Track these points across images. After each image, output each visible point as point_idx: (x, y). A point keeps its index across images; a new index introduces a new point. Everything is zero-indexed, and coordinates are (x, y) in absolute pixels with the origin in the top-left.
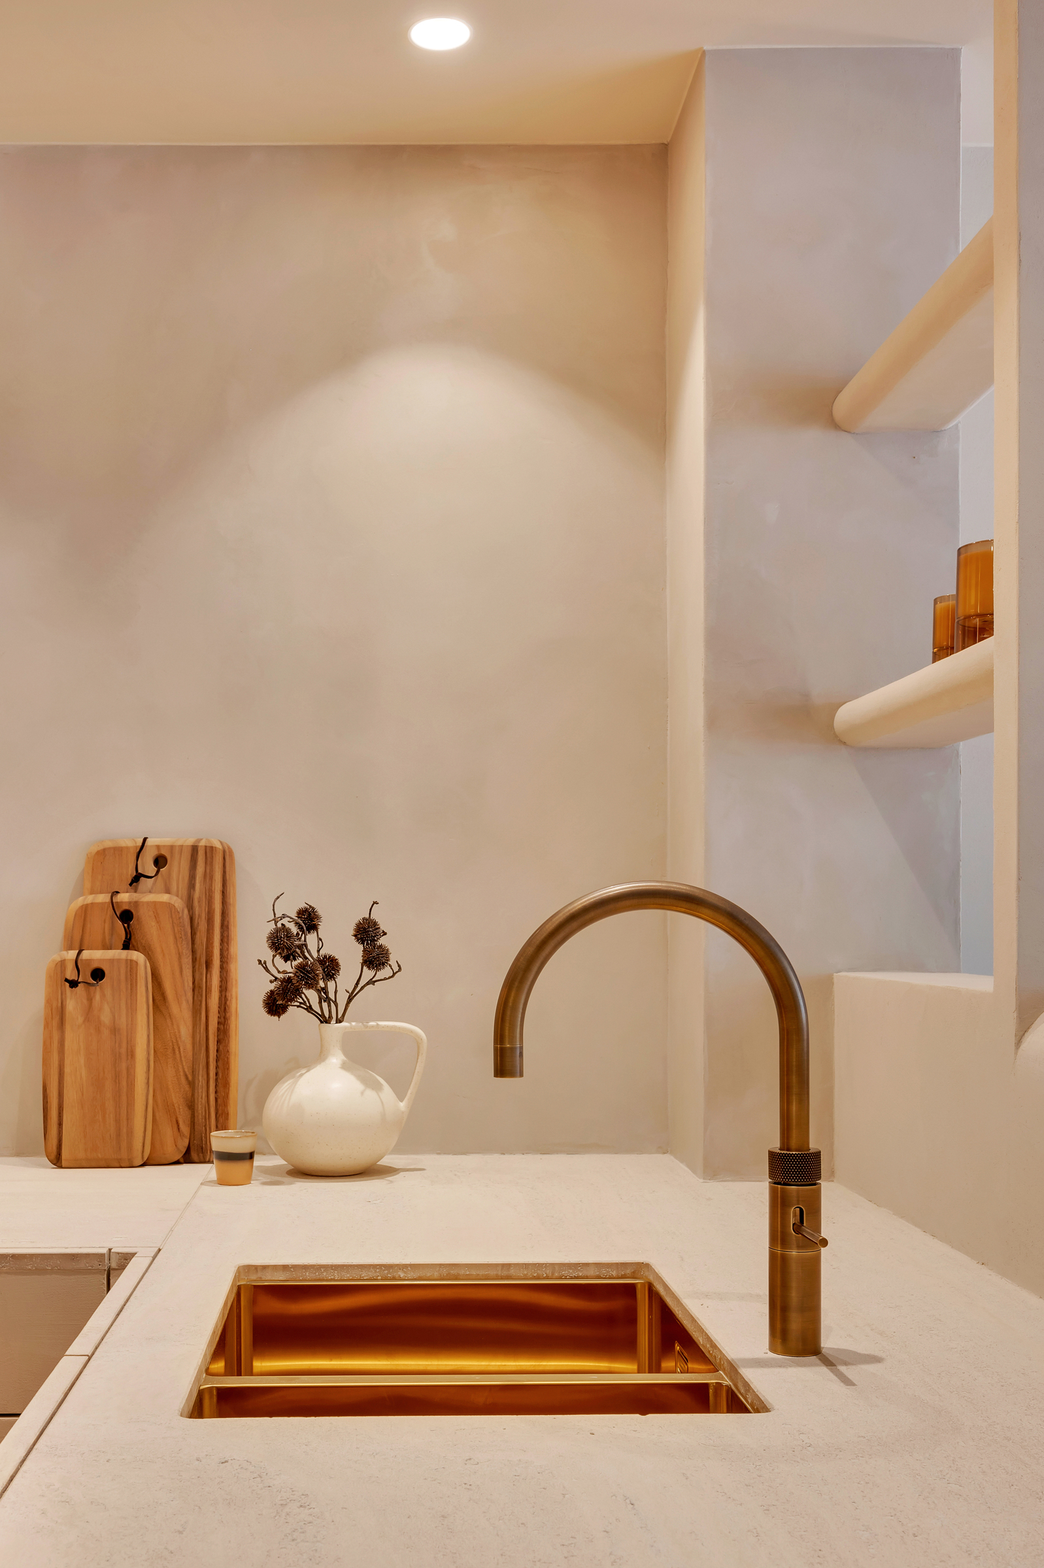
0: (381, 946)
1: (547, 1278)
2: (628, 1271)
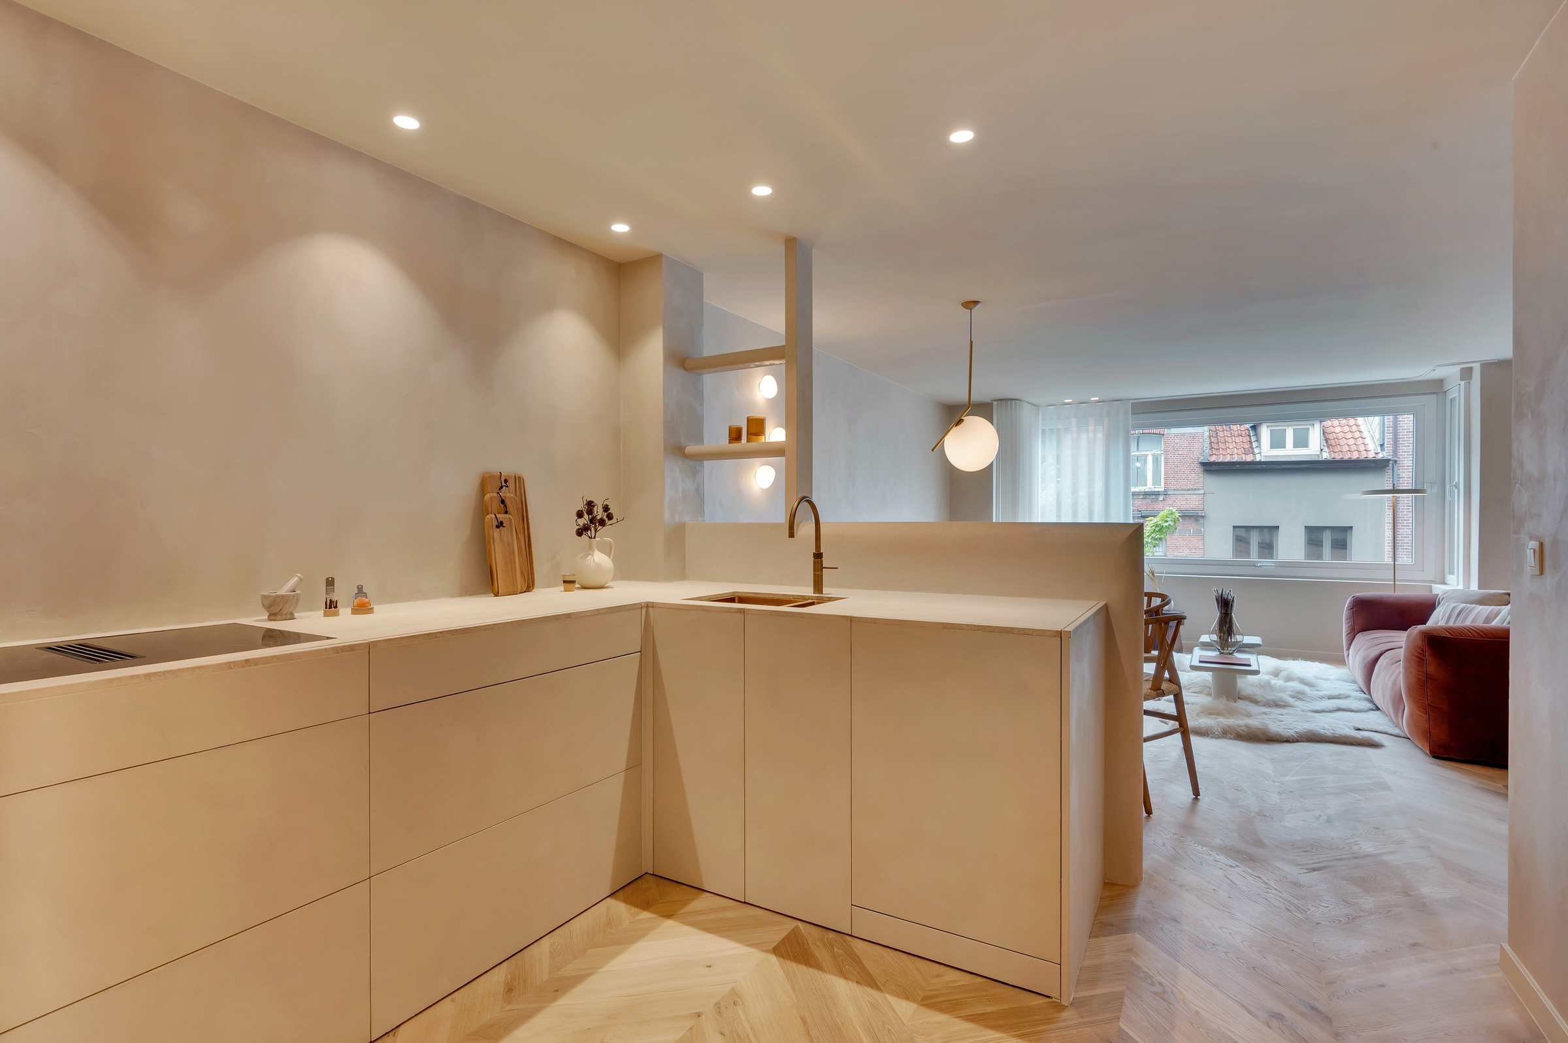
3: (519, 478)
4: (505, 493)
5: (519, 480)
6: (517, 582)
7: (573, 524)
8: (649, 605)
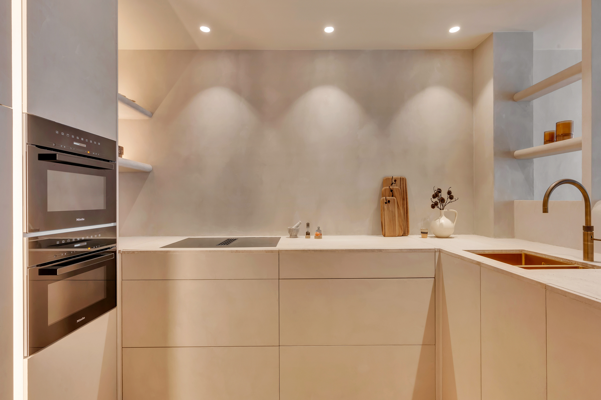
0: (452, 195)
1: (508, 252)
2: (520, 251)
3: (403, 179)
4: (395, 187)
5: (403, 181)
6: (396, 230)
7: (430, 201)
8: (440, 251)
